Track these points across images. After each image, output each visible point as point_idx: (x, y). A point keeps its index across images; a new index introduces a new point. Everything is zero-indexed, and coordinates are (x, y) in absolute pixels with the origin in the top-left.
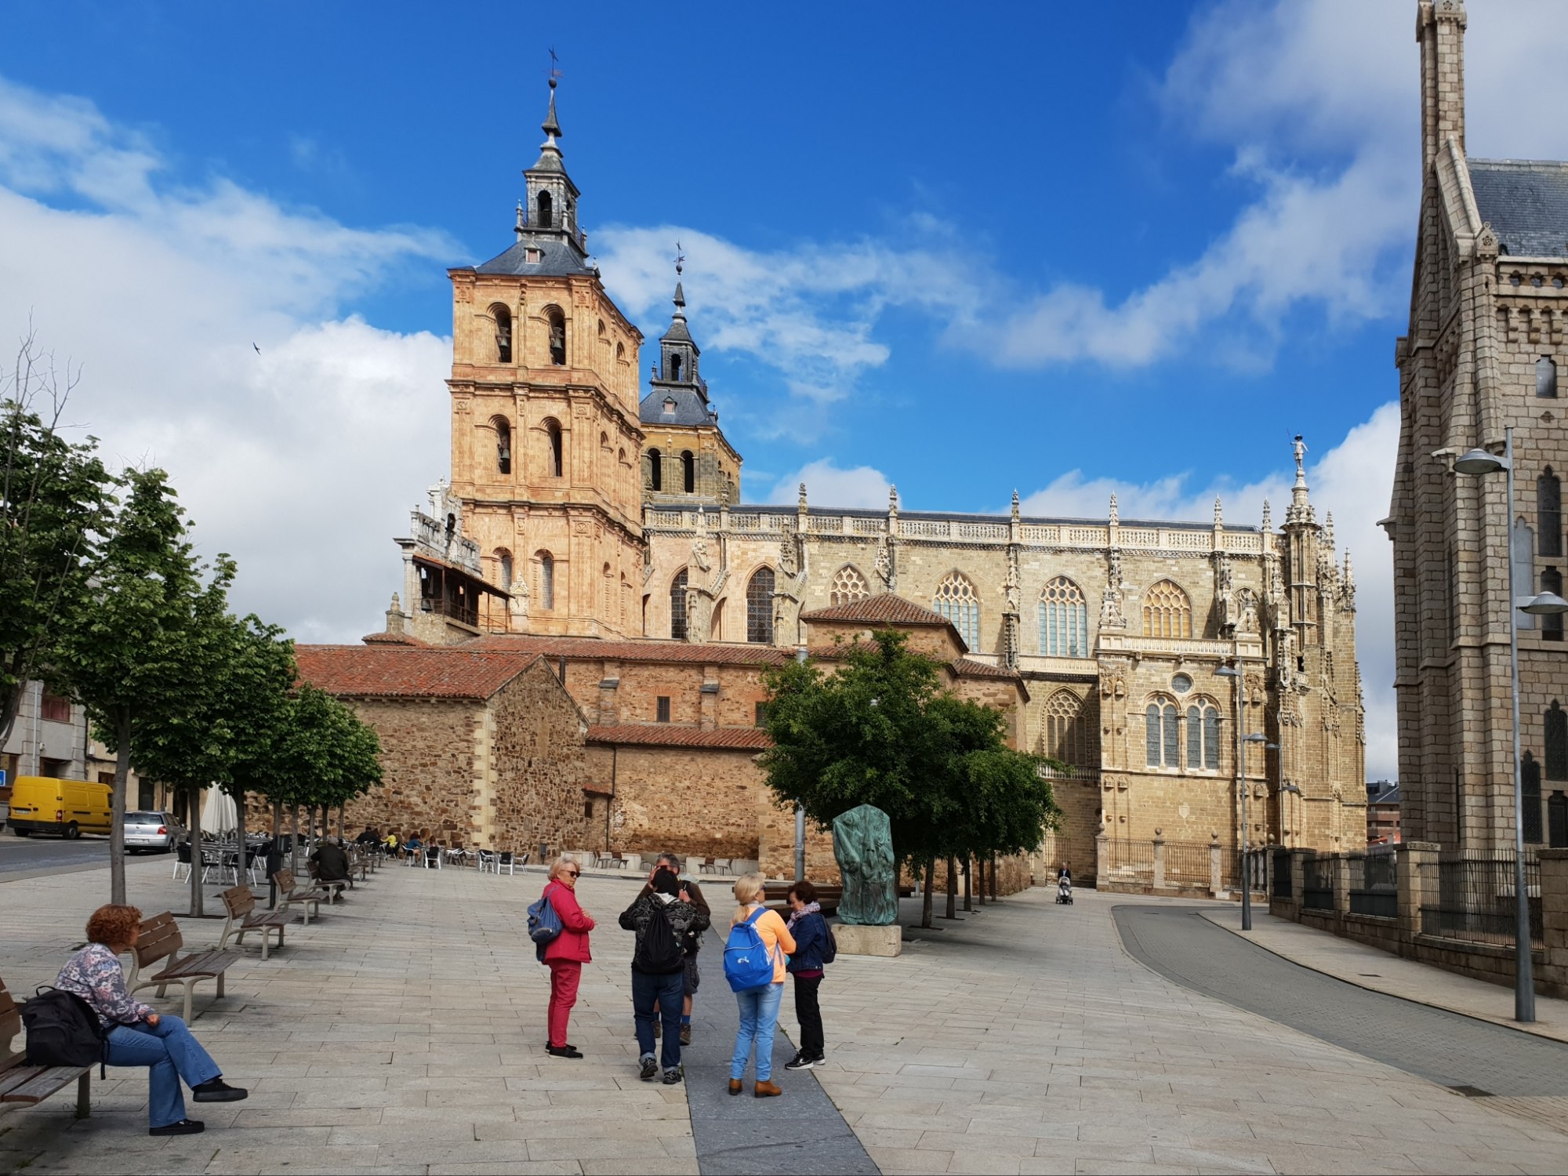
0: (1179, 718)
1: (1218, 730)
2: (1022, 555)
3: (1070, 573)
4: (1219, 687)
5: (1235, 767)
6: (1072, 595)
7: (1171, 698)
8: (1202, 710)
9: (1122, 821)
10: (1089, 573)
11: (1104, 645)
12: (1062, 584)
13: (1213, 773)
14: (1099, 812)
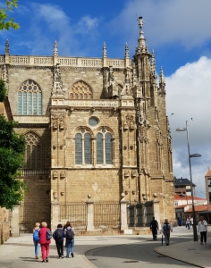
0: (92, 139)
1: (112, 145)
2: (10, 70)
3: (34, 78)
4: (113, 122)
5: (121, 163)
6: (35, 88)
7: (88, 129)
8: (104, 135)
9: (62, 195)
10: (43, 78)
11: (54, 103)
12: (30, 83)
13: (110, 166)
14: (49, 192)
